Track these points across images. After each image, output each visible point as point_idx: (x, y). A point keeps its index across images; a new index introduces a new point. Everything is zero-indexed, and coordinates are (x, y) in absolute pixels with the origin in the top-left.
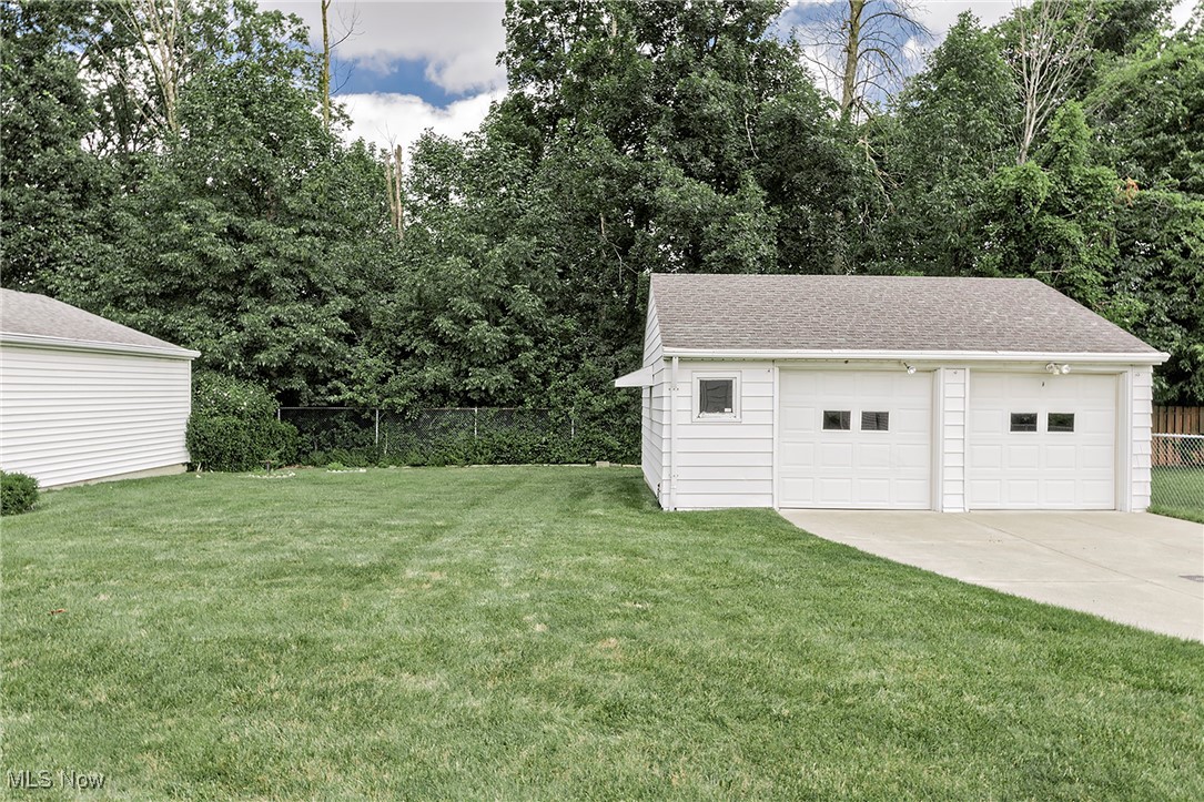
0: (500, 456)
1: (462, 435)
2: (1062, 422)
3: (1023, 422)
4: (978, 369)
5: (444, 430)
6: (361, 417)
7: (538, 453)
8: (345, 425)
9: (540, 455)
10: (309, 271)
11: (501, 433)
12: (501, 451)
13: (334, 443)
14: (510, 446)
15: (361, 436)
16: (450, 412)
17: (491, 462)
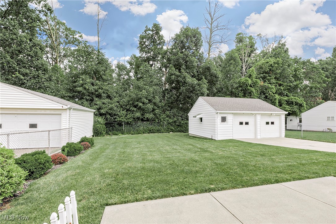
0: (150, 131)
1: (142, 127)
2: (272, 123)
3: (267, 123)
4: (262, 115)
5: (138, 126)
6: (120, 124)
7: (158, 131)
8: (116, 126)
9: (159, 131)
10: (108, 92)
11: (150, 127)
12: (151, 131)
13: (114, 130)
14: (152, 130)
15: (119, 128)
16: (139, 123)
17: (148, 133)
